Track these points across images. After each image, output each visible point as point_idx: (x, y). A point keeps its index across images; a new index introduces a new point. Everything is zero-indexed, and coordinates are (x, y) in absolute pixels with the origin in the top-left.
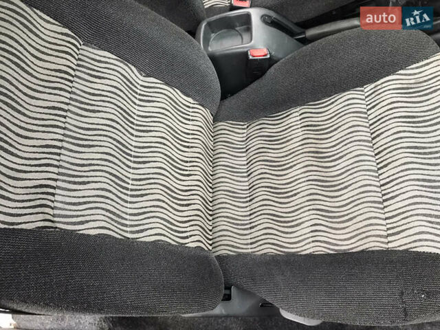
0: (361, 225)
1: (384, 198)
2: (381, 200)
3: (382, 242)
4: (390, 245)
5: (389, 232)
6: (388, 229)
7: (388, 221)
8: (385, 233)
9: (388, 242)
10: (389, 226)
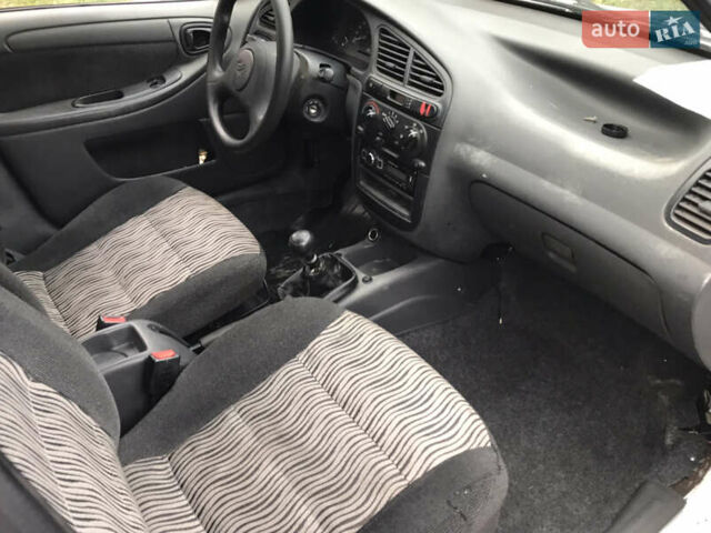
0: (370, 477)
1: (375, 439)
2: (373, 443)
3: (401, 480)
4: (409, 478)
5: (400, 467)
6: (397, 465)
7: (392, 458)
8: (397, 471)
9: (406, 476)
10: (396, 462)
